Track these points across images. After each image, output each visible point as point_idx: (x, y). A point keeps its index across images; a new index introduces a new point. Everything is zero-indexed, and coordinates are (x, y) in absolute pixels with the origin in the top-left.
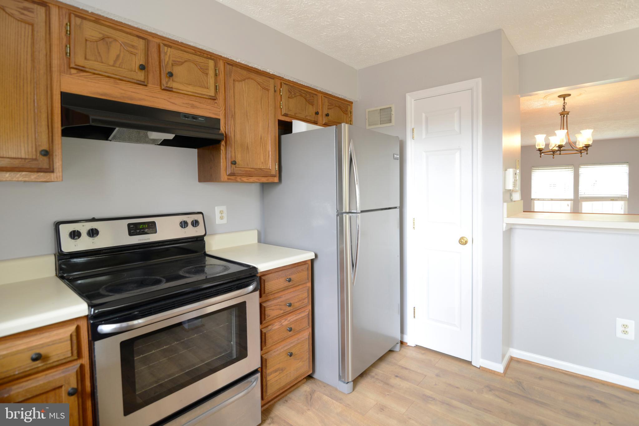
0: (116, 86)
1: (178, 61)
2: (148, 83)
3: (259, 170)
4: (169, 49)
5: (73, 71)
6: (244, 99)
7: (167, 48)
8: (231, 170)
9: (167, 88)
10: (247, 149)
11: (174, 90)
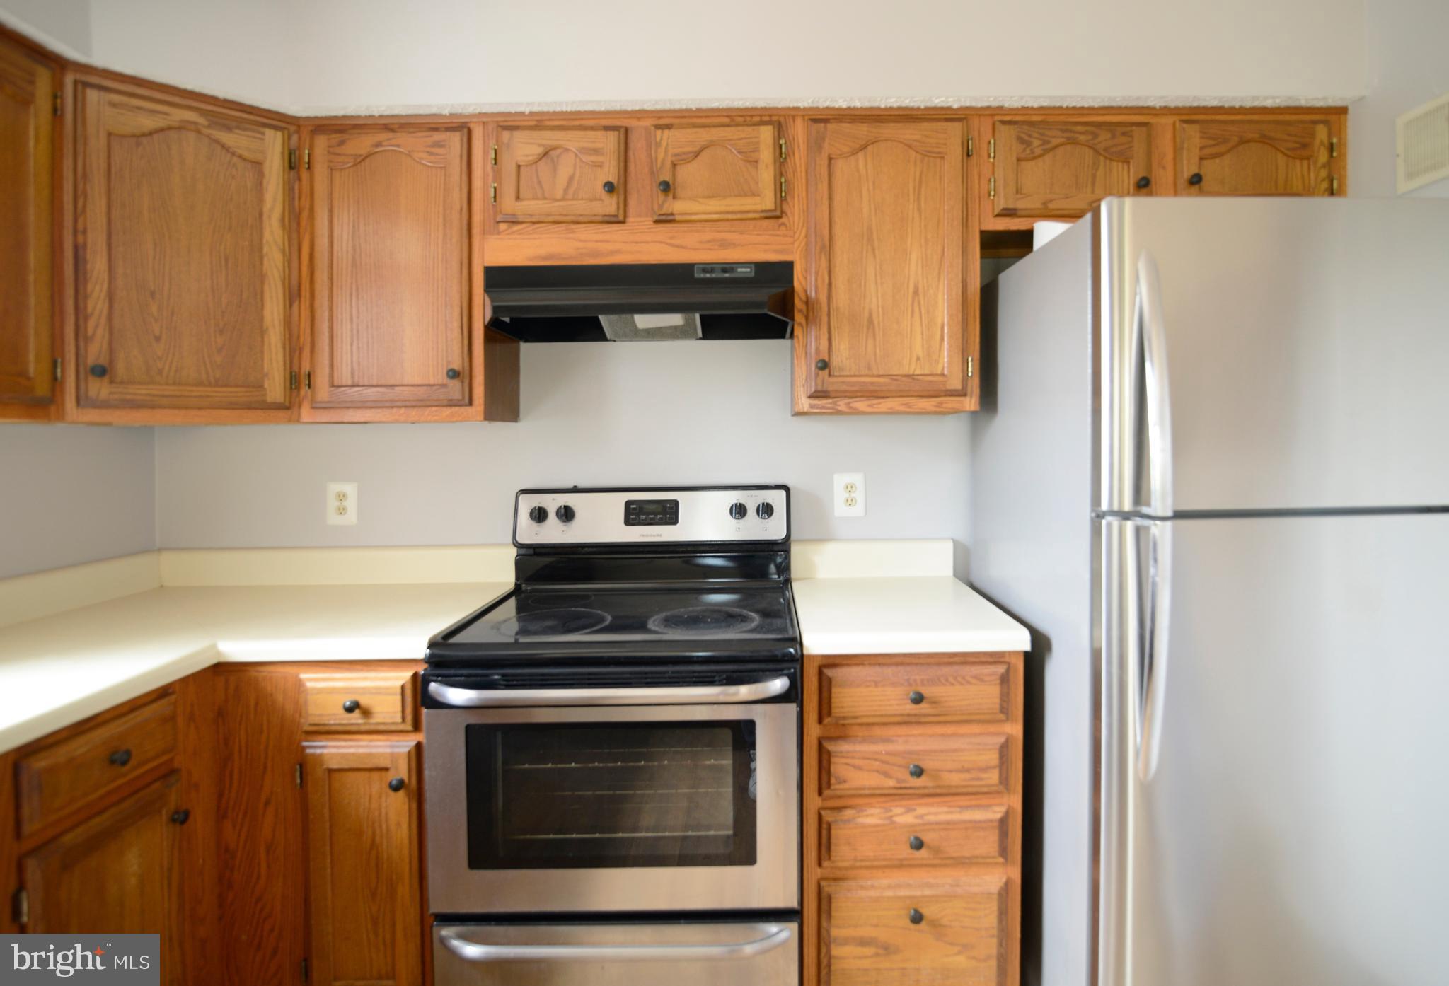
0: (571, 235)
1: (684, 153)
2: (625, 216)
3: (904, 379)
4: (666, 132)
5: (503, 226)
6: (861, 197)
7: (662, 133)
8: (816, 385)
9: (664, 218)
10: (868, 328)
11: (678, 218)
